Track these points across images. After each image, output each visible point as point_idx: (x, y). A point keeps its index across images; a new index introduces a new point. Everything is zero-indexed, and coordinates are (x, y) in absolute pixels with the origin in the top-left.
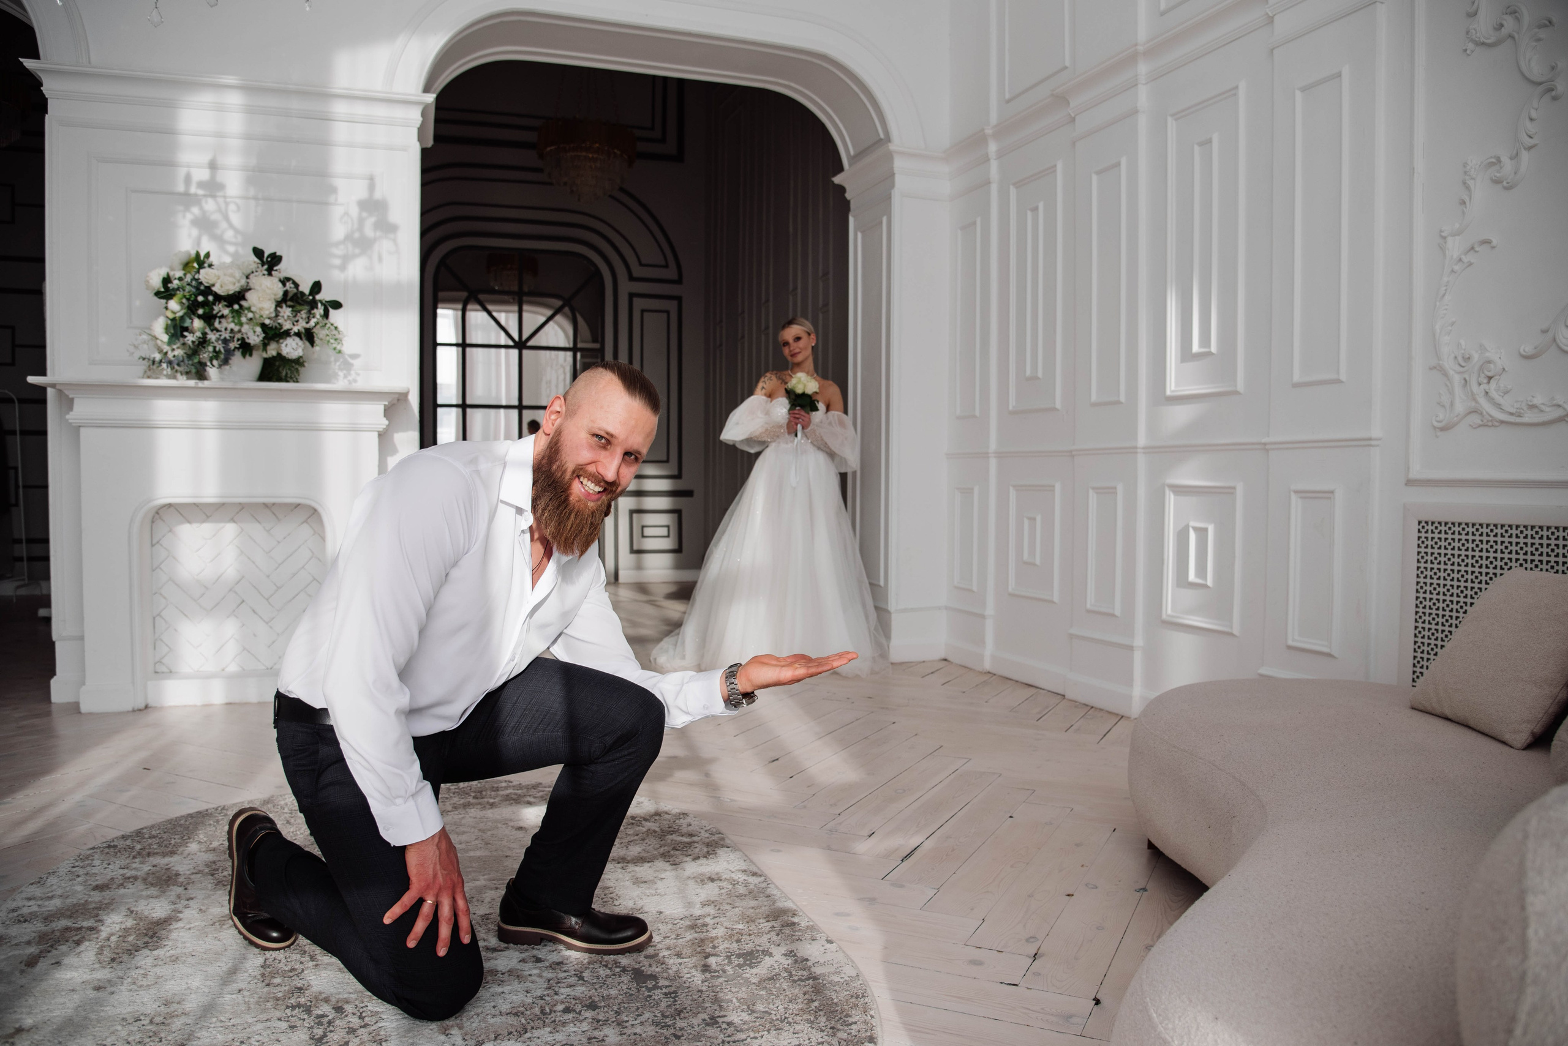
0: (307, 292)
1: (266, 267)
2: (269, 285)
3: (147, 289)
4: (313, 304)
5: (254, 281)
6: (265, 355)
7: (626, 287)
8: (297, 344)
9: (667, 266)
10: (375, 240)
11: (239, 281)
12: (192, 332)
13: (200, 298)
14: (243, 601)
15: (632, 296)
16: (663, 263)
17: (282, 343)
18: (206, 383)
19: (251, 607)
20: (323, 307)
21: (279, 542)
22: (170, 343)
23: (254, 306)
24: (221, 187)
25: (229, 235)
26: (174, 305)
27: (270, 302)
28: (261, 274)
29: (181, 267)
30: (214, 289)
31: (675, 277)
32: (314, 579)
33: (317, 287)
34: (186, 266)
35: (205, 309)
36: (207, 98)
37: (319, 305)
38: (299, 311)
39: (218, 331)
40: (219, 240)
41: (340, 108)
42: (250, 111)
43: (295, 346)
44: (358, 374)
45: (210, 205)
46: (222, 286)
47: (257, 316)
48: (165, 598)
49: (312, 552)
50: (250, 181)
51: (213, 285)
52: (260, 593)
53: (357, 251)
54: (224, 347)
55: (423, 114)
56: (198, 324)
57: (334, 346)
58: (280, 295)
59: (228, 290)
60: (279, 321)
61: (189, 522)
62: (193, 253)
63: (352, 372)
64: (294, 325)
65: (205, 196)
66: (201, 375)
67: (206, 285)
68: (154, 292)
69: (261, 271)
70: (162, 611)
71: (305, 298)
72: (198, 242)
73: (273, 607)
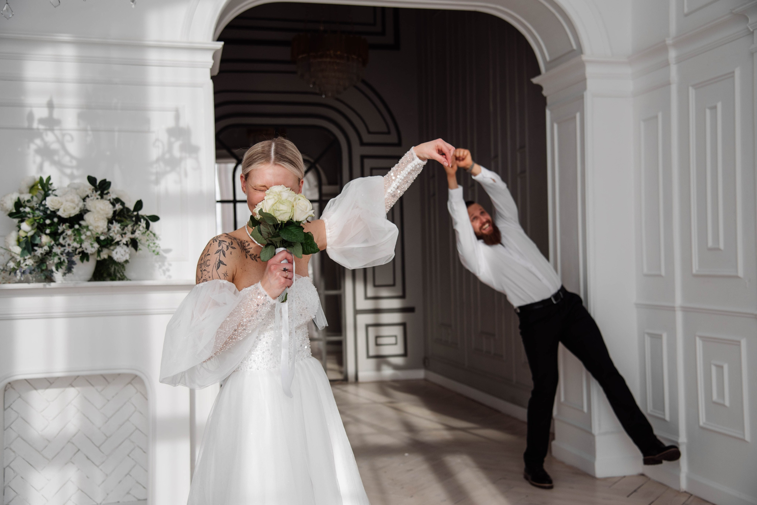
0: (132, 208)
1: (99, 192)
2: (102, 208)
3: (2, 210)
4: (138, 219)
5: (90, 204)
6: (99, 259)
7: (358, 151)
8: (125, 251)
9: (389, 133)
10: (181, 160)
11: (78, 205)
12: (41, 246)
13: (48, 222)
14: (79, 450)
15: (363, 157)
16: (385, 130)
17: (113, 250)
18: (53, 285)
19: (85, 455)
20: (145, 222)
21: (108, 401)
22: (22, 254)
23: (91, 225)
24: (58, 122)
25: (66, 160)
26: (25, 226)
27: (104, 221)
28: (95, 198)
29: (28, 190)
30: (59, 213)
31: (395, 140)
32: (137, 428)
33: (139, 205)
34: (32, 188)
35: (51, 229)
36: (48, 51)
37: (142, 220)
38: (127, 226)
39: (63, 246)
40: (59, 165)
41: (153, 56)
42: (82, 60)
43: (123, 253)
44: (170, 265)
45: (50, 137)
46: (64, 211)
47: (94, 233)
48: (14, 452)
49: (135, 407)
50: (81, 116)
51: (58, 210)
52: (93, 443)
53: (168, 169)
54: (67, 259)
55: (214, 57)
56: (45, 239)
57: (154, 249)
58: (110, 214)
59: (70, 214)
60: (111, 235)
61: (36, 389)
62: (38, 179)
63: (166, 264)
64: (122, 237)
65: (46, 130)
66: (49, 279)
67: (52, 210)
68: (8, 213)
69: (95, 196)
70: (11, 463)
71: (130, 214)
72: (41, 168)
73: (103, 453)
